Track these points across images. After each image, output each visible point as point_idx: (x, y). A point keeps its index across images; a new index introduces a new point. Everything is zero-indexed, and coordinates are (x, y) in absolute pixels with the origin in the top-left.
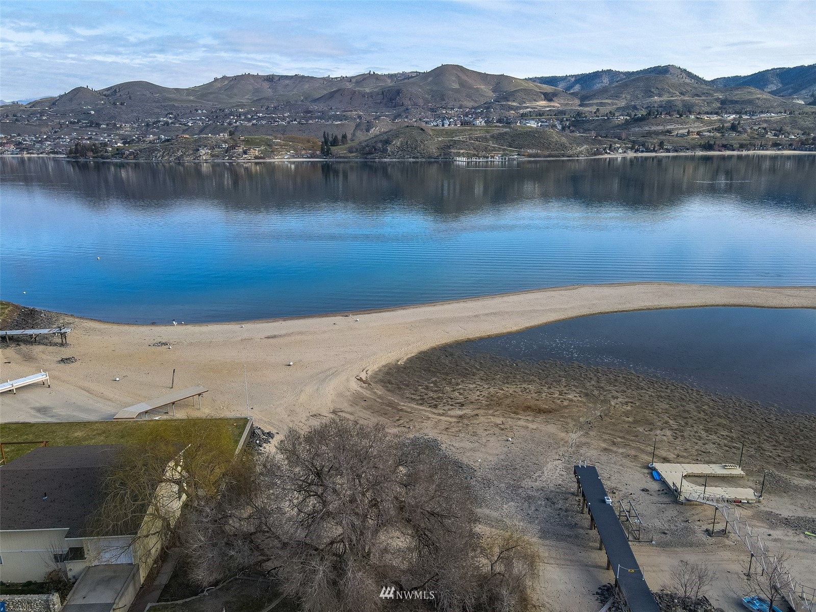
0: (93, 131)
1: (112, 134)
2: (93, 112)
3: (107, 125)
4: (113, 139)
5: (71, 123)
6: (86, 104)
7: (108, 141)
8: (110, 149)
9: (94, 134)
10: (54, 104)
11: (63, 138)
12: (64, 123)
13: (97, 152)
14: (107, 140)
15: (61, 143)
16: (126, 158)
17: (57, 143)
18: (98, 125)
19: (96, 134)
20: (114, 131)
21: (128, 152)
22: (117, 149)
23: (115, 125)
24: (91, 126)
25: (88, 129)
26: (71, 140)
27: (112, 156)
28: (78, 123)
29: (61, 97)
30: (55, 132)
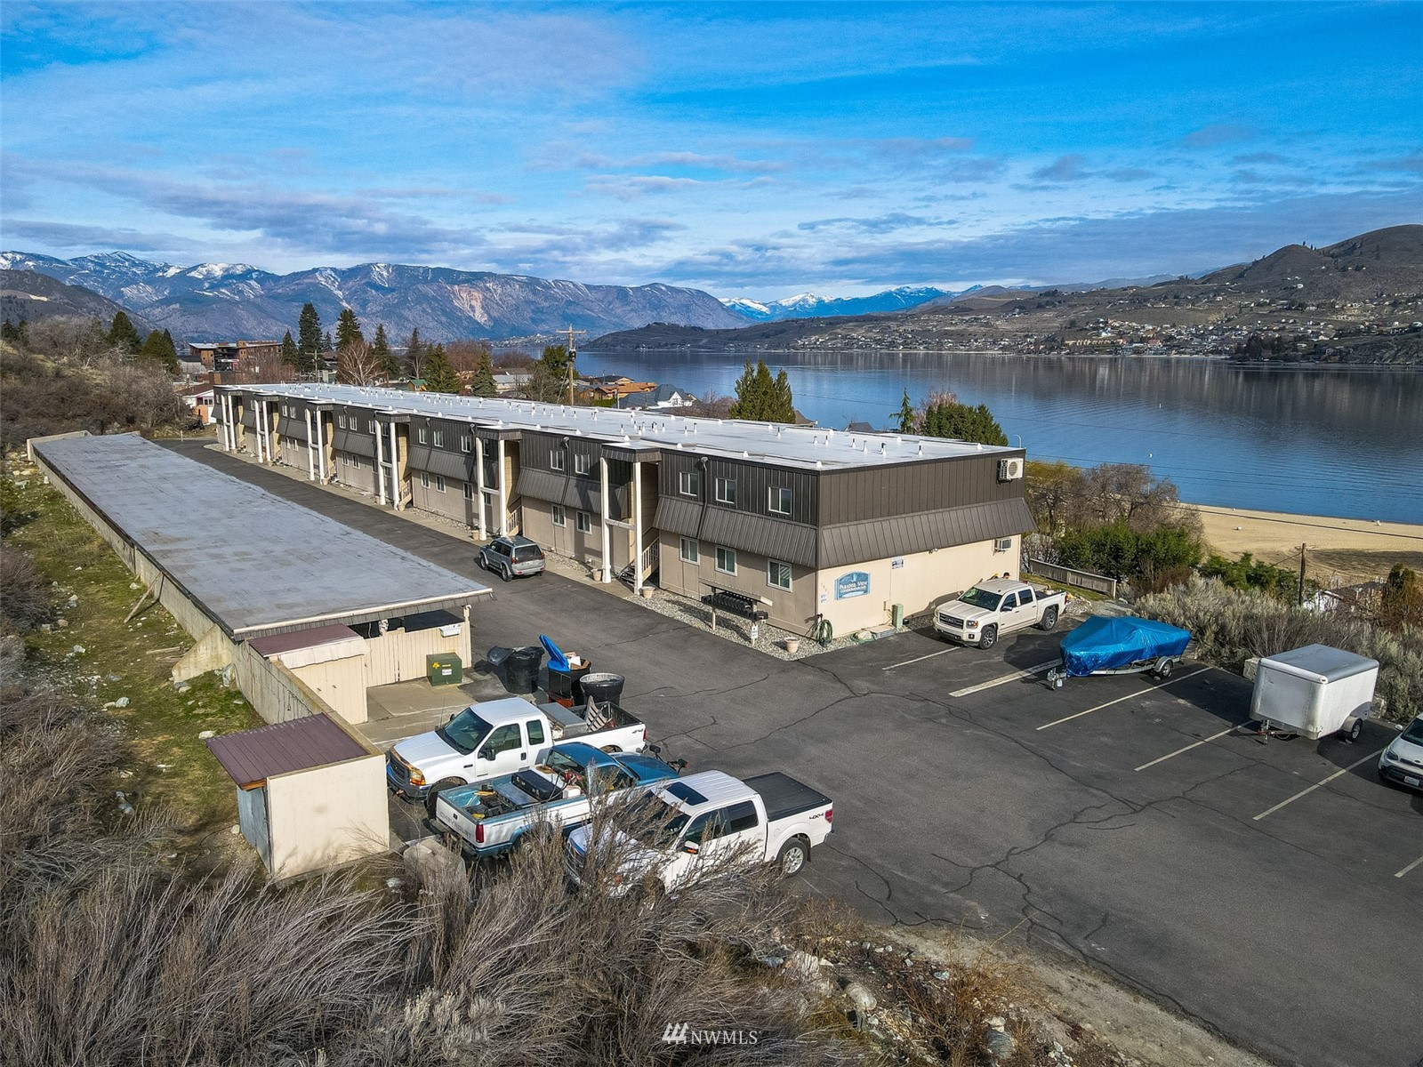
0: (1291, 317)
1: (1322, 321)
2: (1301, 286)
3: (1318, 306)
5: (1259, 305)
6: (1295, 272)
7: (1312, 332)
8: (1304, 345)
9: (1291, 321)
10: (1241, 275)
11: (1238, 330)
12: (1246, 306)
13: (1279, 351)
14: (1310, 331)
15: (1233, 337)
16: (1325, 359)
17: (1227, 337)
18: (1303, 306)
19: (1295, 322)
20: (1327, 316)
21: (1331, 350)
22: (1316, 345)
23: (1333, 305)
24: (1289, 309)
25: (1283, 314)
26: (1250, 332)
27: (1303, 356)
28: (1269, 304)
29: (1256, 263)
30: (1229, 320)
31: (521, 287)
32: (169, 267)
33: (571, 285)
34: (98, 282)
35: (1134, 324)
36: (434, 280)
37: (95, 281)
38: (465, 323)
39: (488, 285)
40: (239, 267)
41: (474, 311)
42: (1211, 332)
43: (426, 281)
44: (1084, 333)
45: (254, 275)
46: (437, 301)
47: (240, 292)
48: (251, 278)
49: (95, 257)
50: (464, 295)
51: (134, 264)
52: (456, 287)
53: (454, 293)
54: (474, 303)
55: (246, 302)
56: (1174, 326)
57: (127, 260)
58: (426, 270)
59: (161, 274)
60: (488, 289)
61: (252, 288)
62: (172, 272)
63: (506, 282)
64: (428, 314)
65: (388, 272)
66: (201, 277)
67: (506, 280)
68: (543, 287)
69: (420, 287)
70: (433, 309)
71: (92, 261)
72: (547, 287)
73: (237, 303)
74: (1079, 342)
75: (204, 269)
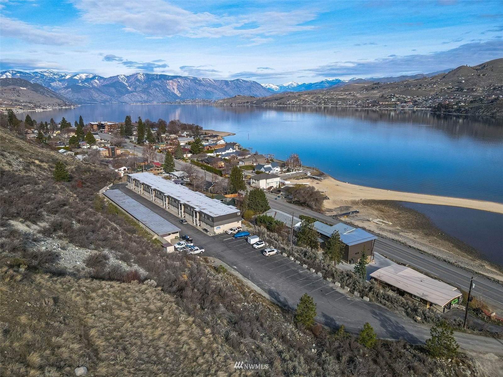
0: (458, 94)
1: (468, 95)
2: (463, 81)
3: (468, 90)
4: (468, 98)
5: (448, 89)
6: (462, 76)
7: (464, 99)
9: (458, 95)
10: (444, 77)
11: (439, 98)
12: (444, 89)
17: (435, 101)
18: (462, 89)
19: (459, 95)
20: (470, 93)
23: (473, 89)
24: (457, 90)
25: (455, 92)
26: (443, 99)
27: (455, 111)
28: (452, 88)
30: (437, 94)
31: (191, 81)
32: (66, 75)
33: (209, 80)
34: (42, 81)
35: (404, 96)
36: (160, 79)
37: (41, 81)
38: (171, 94)
39: (179, 80)
40: (91, 75)
41: (174, 90)
42: (430, 99)
43: (157, 79)
44: (386, 99)
45: (97, 78)
46: (161, 86)
47: (92, 84)
48: (96, 79)
49: (41, 72)
50: (171, 84)
51: (54, 74)
52: (168, 81)
53: (167, 83)
54: (174, 87)
55: (94, 88)
56: (418, 97)
57: (52, 73)
58: (157, 75)
59: (64, 78)
60: (179, 82)
61: (96, 83)
62: (68, 77)
63: (185, 79)
64: (158, 91)
65: (144, 76)
66: (78, 79)
67: (185, 78)
68: (199, 81)
69: (155, 81)
70: (160, 89)
71: (40, 74)
72: (200, 81)
73: (91, 88)
74: (384, 103)
75: (79, 76)
